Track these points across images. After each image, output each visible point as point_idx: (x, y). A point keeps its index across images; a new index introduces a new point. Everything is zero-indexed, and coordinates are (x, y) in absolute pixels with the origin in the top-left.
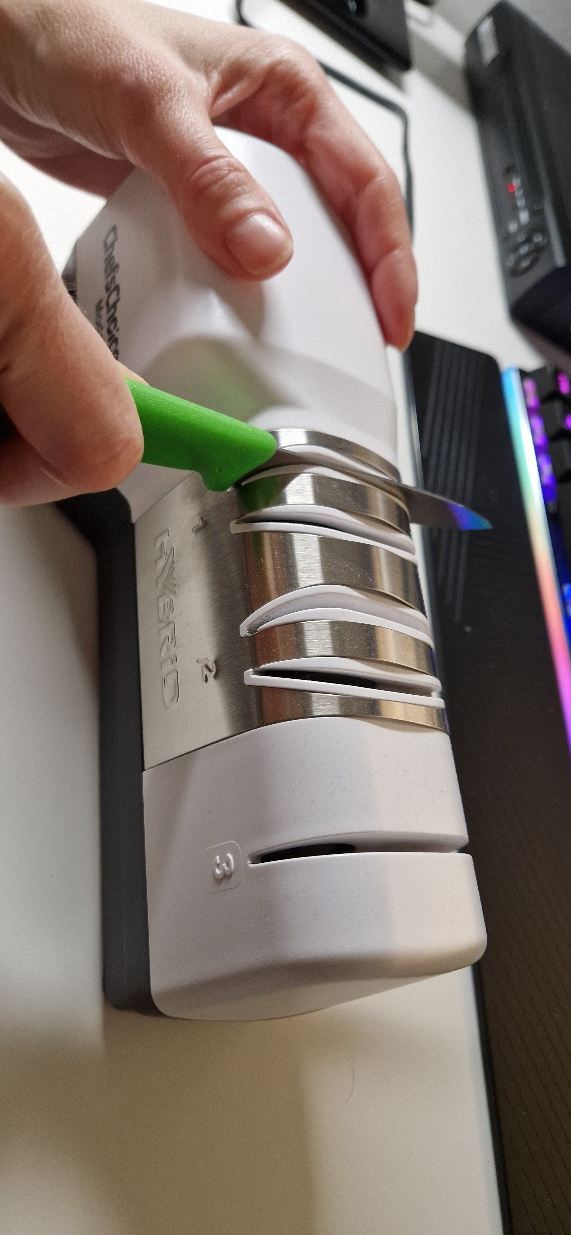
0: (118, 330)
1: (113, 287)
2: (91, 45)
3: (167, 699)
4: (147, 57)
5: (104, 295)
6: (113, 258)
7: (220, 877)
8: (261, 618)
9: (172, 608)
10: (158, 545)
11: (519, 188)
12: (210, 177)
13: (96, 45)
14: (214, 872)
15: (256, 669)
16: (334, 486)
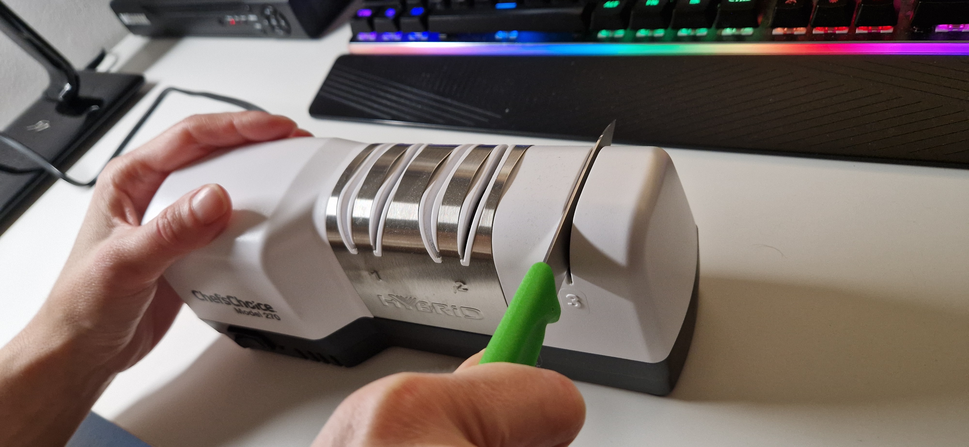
0: (253, 302)
1: (228, 300)
2: (89, 294)
3: (477, 317)
4: (98, 261)
5: (231, 307)
6: (211, 296)
7: (580, 305)
8: (432, 248)
9: (425, 303)
10: (387, 304)
11: (234, 17)
12: (168, 230)
13: (89, 291)
14: (578, 308)
15: (461, 257)
16: (366, 188)
